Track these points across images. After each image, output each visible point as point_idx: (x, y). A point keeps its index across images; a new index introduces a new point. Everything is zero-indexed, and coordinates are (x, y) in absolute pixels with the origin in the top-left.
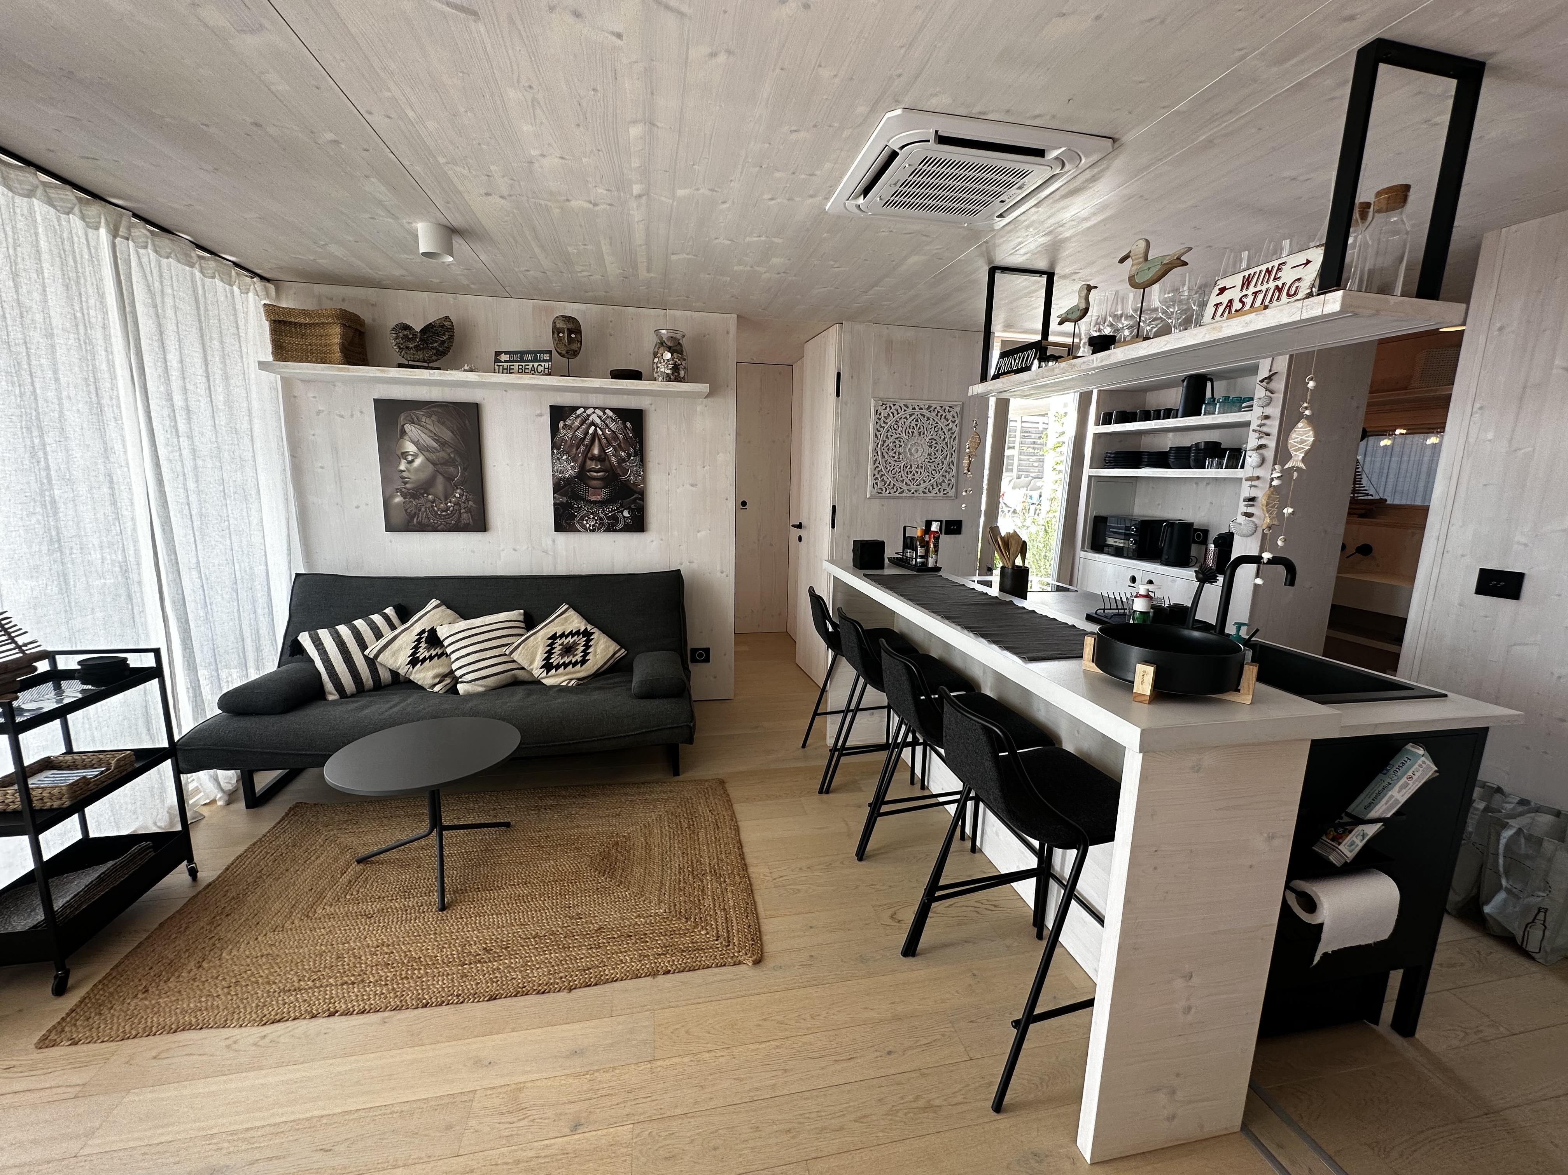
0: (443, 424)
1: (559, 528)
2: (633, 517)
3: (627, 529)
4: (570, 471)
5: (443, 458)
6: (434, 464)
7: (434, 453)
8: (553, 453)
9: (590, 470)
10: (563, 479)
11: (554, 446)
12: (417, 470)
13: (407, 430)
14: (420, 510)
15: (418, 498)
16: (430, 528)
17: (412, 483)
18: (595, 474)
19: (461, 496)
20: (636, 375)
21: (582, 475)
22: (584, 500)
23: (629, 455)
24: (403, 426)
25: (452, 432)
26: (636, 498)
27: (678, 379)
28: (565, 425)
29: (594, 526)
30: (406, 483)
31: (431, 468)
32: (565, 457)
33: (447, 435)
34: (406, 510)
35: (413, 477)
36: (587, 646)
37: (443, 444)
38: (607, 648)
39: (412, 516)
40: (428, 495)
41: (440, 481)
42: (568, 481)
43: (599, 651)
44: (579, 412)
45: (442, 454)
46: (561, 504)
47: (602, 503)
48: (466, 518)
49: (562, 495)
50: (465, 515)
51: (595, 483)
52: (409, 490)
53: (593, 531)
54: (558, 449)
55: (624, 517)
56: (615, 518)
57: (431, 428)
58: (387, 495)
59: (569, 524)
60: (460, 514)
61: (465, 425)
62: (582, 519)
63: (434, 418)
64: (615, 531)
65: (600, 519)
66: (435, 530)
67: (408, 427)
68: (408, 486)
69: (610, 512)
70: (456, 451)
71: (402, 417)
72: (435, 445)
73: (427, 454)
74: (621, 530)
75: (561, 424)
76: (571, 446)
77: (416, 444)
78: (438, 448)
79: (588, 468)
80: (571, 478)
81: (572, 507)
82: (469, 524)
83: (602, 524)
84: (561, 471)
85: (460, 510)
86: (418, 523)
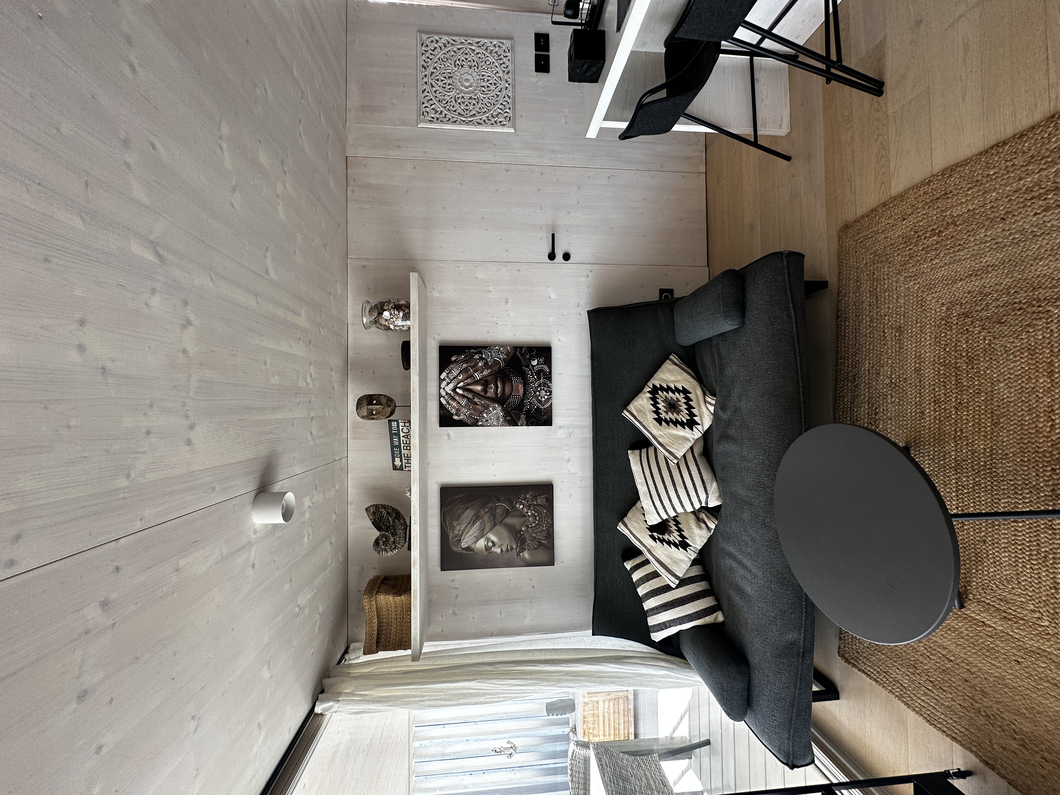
0: (460, 516)
1: (548, 422)
2: (538, 356)
3: (548, 362)
4: (497, 411)
5: (489, 517)
6: (495, 525)
7: (485, 525)
8: (482, 426)
9: (496, 393)
10: (505, 417)
11: (475, 424)
12: (500, 538)
13: (467, 546)
14: (535, 538)
15: (525, 539)
16: (551, 530)
17: (511, 543)
18: (499, 389)
19: (521, 503)
20: (406, 347)
21: (501, 400)
22: (522, 401)
23: (482, 358)
24: (463, 549)
25: (467, 509)
26: (521, 353)
27: (408, 306)
28: (456, 414)
29: (546, 392)
30: (512, 548)
31: (498, 528)
32: (485, 415)
33: (469, 514)
34: (536, 549)
35: (507, 542)
36: (668, 389)
37: (477, 517)
38: (669, 371)
39: (540, 544)
40: (521, 530)
41: (508, 520)
42: (507, 413)
43: (673, 378)
44: (444, 402)
45: (486, 517)
46: (527, 419)
47: (526, 384)
48: (541, 500)
49: (519, 419)
50: (538, 501)
51: (507, 390)
52: (517, 546)
53: (551, 392)
54: (477, 421)
55: (538, 364)
56: (539, 373)
57: (463, 526)
58: (523, 563)
59: (545, 414)
60: (537, 505)
61: (459, 499)
62: (540, 402)
63: (455, 524)
64: (550, 372)
65: (540, 385)
66: (552, 526)
67: (464, 545)
68: (514, 546)
69: (533, 376)
70: (483, 506)
71: (455, 549)
72: (478, 524)
73: (486, 531)
74: (550, 367)
75: (455, 417)
76: (475, 409)
77: (478, 539)
78: (481, 521)
79: (494, 395)
80: (503, 410)
81: (530, 410)
82: (546, 498)
83: (545, 385)
84: (498, 419)
85: (534, 505)
86: (546, 539)
